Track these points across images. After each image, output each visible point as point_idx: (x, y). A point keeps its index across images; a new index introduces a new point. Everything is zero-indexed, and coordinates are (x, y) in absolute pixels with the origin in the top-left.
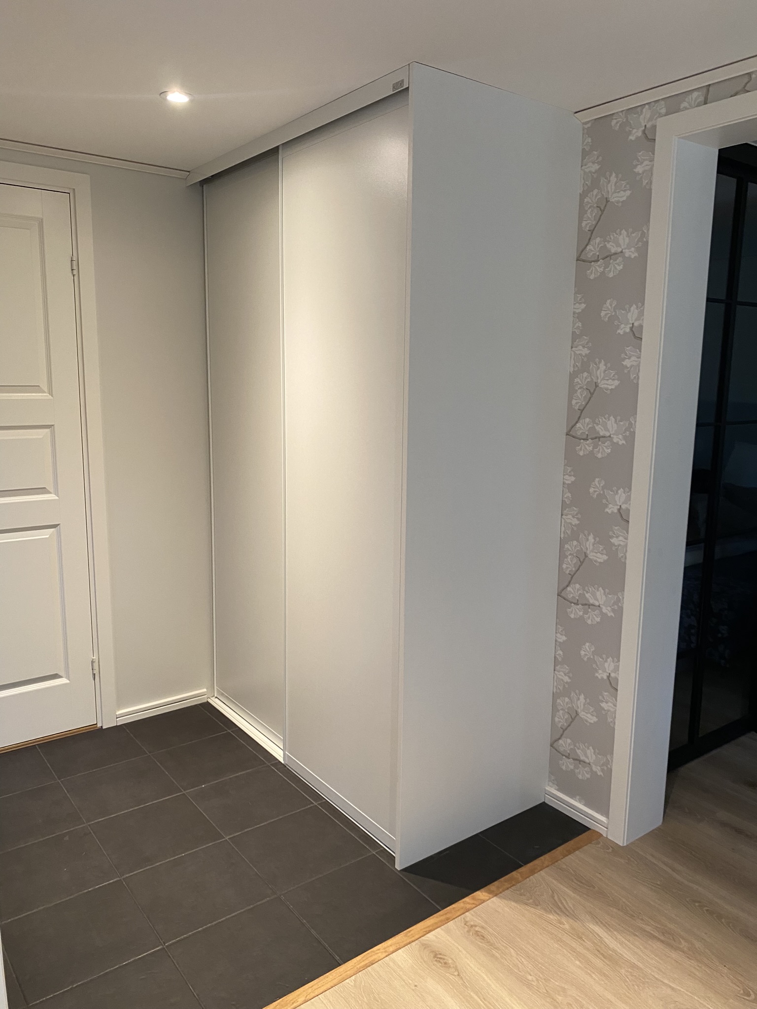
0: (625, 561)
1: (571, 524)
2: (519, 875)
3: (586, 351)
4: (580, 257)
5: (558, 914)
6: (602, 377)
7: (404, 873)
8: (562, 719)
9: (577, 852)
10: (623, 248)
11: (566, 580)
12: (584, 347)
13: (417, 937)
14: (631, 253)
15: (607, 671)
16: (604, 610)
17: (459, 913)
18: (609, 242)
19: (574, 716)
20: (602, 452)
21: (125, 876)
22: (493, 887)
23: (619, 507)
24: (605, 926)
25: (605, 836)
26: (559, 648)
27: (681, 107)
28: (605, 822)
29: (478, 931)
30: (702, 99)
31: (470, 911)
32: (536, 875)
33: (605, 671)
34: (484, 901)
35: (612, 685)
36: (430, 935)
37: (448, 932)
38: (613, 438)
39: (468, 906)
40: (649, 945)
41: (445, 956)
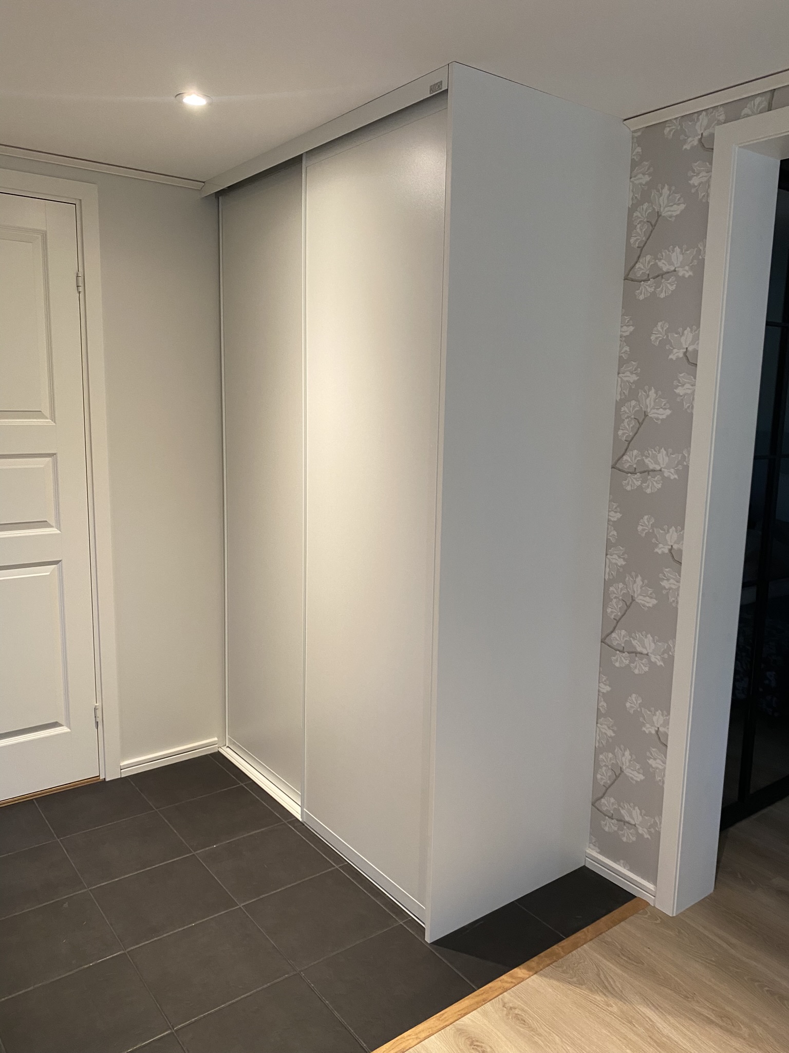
0: (677, 606)
1: (616, 564)
2: (560, 949)
3: (634, 378)
4: (628, 275)
5: (605, 995)
6: (651, 407)
7: (435, 946)
8: (604, 776)
9: (623, 923)
10: (676, 266)
11: (610, 626)
12: (632, 373)
13: (451, 1020)
14: (685, 272)
15: (656, 724)
16: (653, 659)
17: (497, 994)
18: (660, 260)
19: (618, 774)
20: (651, 487)
21: (129, 949)
22: (533, 962)
23: (670, 547)
24: (657, 1009)
25: (653, 905)
26: (602, 699)
27: (742, 114)
28: (653, 889)
29: (518, 1014)
30: (765, 104)
31: (509, 991)
32: (579, 949)
33: (653, 725)
34: (523, 980)
35: (661, 741)
36: (466, 1019)
37: (485, 1014)
38: (664, 471)
39: (507, 985)
40: (706, 1030)
41: (483, 1043)
